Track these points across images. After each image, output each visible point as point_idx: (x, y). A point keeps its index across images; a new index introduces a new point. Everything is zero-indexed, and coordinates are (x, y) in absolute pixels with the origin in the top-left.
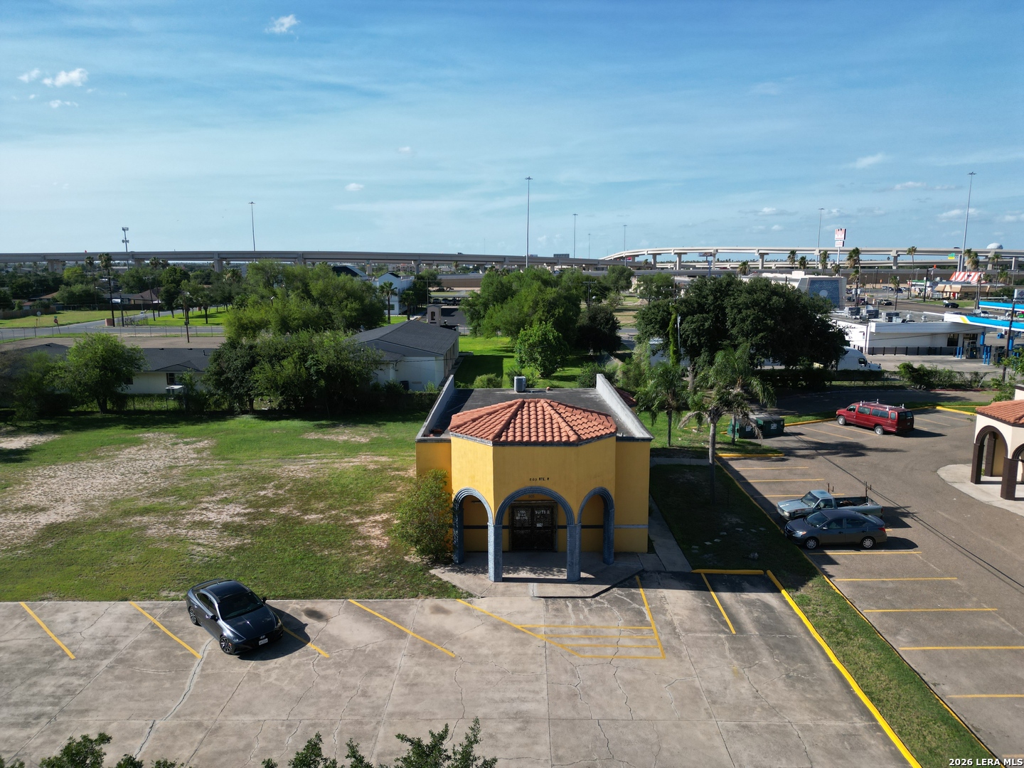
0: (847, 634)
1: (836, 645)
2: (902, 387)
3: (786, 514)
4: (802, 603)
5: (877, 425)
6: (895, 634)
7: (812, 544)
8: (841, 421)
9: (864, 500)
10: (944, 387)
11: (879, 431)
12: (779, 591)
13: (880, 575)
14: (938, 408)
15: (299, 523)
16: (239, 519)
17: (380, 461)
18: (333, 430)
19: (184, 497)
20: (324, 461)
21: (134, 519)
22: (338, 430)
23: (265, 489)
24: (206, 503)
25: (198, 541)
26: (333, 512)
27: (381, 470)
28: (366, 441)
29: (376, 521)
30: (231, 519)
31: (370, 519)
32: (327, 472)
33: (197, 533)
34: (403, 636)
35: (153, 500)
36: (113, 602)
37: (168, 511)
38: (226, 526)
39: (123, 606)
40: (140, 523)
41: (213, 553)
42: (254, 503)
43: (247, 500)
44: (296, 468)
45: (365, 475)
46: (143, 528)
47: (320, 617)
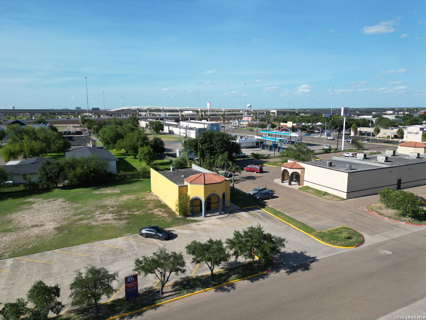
0: (278, 214)
1: (277, 216)
2: (252, 159)
3: (252, 194)
4: (266, 210)
5: (255, 171)
6: (285, 212)
7: (260, 199)
8: (245, 171)
9: (265, 189)
10: (262, 159)
11: (255, 172)
12: (261, 209)
13: (276, 203)
14: (264, 165)
15: (136, 215)
16: (116, 217)
17: (133, 197)
18: (100, 190)
19: (86, 214)
20: (114, 199)
21: (81, 222)
22: (102, 189)
23: (109, 209)
24: (96, 215)
25: (113, 223)
26: (141, 211)
27: (137, 199)
28: (119, 192)
29: (157, 211)
30: (113, 217)
31: (154, 211)
32: (121, 202)
33: (109, 222)
34: (197, 230)
35: (77, 217)
36: (115, 239)
37: (88, 219)
38: (114, 219)
39: (119, 239)
40: (85, 223)
41: (123, 225)
42: (113, 212)
43: (109, 212)
44: (108, 202)
45: (134, 201)
46: (89, 223)
47: (173, 231)
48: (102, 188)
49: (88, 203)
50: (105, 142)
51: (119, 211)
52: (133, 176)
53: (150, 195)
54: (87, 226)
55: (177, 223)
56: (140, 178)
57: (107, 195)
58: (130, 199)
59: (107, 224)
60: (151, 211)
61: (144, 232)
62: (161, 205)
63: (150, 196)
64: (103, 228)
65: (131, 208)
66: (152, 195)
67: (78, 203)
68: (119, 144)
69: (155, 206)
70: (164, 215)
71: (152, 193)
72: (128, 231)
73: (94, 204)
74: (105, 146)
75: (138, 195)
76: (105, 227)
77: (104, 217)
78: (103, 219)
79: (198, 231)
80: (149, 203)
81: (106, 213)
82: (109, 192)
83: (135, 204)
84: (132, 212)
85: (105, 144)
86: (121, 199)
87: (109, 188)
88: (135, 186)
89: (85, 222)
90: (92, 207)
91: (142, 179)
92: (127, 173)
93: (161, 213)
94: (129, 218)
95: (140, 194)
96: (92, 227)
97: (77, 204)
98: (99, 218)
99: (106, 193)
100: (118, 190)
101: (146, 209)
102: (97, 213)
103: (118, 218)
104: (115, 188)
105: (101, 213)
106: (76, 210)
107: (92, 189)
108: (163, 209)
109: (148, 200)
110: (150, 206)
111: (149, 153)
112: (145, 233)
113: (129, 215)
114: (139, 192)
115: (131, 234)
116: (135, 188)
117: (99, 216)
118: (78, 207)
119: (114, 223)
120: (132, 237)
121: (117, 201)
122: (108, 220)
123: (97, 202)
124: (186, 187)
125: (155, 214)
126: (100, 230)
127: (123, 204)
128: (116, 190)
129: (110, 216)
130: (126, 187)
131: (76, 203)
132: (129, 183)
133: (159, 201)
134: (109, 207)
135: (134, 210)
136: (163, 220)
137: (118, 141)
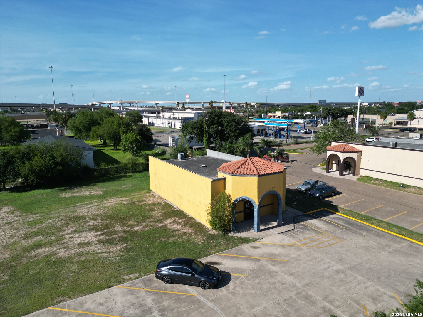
0: (370, 220)
3: (304, 190)
4: (345, 215)
7: (321, 198)
9: (318, 181)
10: (274, 146)
15: (136, 232)
16: (102, 237)
17: (124, 200)
18: (72, 191)
19: (47, 235)
20: (95, 204)
21: (37, 251)
22: (75, 190)
23: (88, 222)
24: (66, 234)
25: (98, 251)
26: (144, 224)
27: (133, 203)
28: (101, 193)
29: (170, 223)
30: (97, 238)
31: (166, 222)
32: (106, 209)
33: (90, 248)
34: (259, 260)
35: (30, 241)
36: (107, 290)
37: (51, 244)
38: (100, 242)
39: (116, 289)
40: (45, 252)
41: (117, 254)
42: (95, 229)
43: (89, 229)
44: (86, 210)
45: (128, 207)
46: (53, 254)
47: (217, 263)
48: (75, 188)
49: (52, 212)
50: (76, 131)
51: (107, 227)
52: (118, 170)
53: (149, 196)
54: (48, 261)
55: (216, 246)
56: (128, 173)
57: (83, 198)
58: (120, 204)
59: (88, 254)
60: (160, 223)
61: (165, 273)
62: (173, 212)
63: (151, 198)
64: (80, 263)
65: (126, 220)
66: (154, 196)
67: (35, 214)
68: (95, 131)
69: (165, 213)
70: (185, 231)
71: (152, 193)
72: (130, 267)
73: (62, 215)
74: (76, 136)
75: (131, 197)
76: (84, 261)
77: (81, 239)
78: (78, 242)
79: (263, 262)
80: (153, 210)
81: (84, 231)
82: (86, 193)
83: (131, 212)
84: (129, 226)
85: (76, 133)
86: (106, 203)
87: (85, 188)
88: (125, 184)
89: (45, 250)
90: (59, 219)
91: (131, 174)
92: (109, 167)
93: (179, 227)
94: (126, 238)
95: (135, 195)
96: (60, 263)
97: (33, 216)
98: (71, 241)
99: (81, 196)
100: (100, 191)
101: (152, 220)
102: (67, 232)
103: (108, 240)
104: (95, 188)
105: (74, 232)
106: (29, 228)
107: (59, 190)
108: (179, 219)
109: (149, 205)
110: (157, 214)
111: (136, 141)
112: (168, 275)
113: (124, 232)
114: (132, 191)
115: (137, 275)
116: (124, 186)
117: (71, 236)
118: (34, 220)
119: (100, 251)
120: (140, 285)
121: (99, 207)
122: (88, 244)
123: (66, 211)
124: (223, 181)
125: (169, 229)
126: (74, 268)
127: (111, 212)
128: (97, 190)
129: (90, 236)
130: (111, 186)
131: (32, 214)
132: (114, 179)
133: (168, 206)
134: (88, 219)
135: (131, 222)
136: (189, 241)
137: (93, 129)
